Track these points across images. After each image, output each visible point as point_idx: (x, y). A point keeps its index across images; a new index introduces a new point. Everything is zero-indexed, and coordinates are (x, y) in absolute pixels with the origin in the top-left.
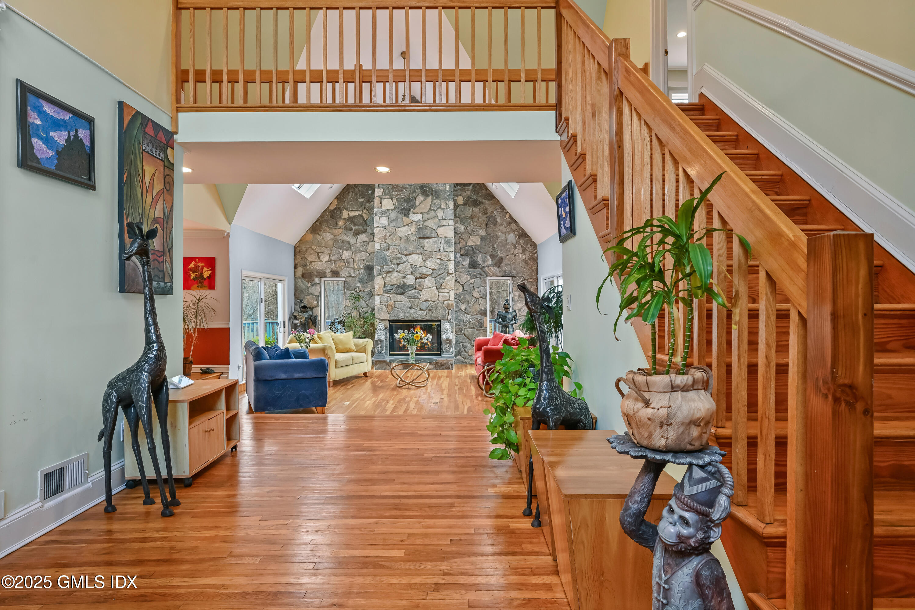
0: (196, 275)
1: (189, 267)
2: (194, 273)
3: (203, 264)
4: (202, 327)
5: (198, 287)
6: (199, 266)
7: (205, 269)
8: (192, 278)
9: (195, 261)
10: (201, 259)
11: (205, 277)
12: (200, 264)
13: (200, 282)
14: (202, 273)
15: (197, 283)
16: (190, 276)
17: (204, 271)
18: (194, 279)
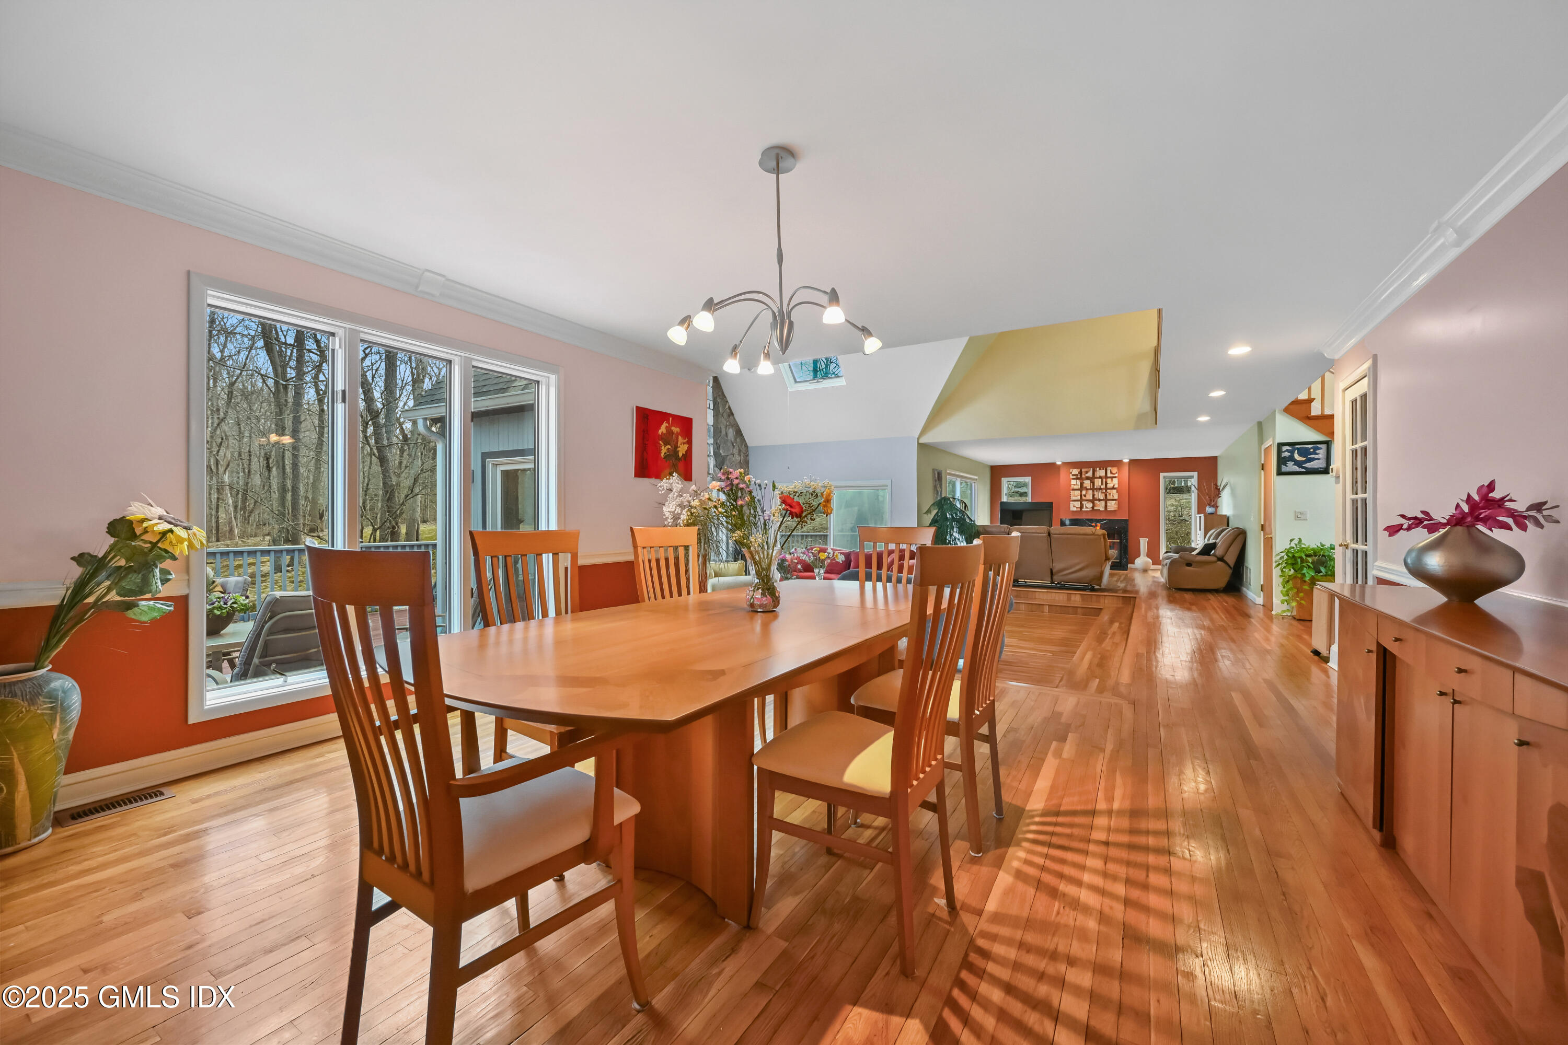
1: (659, 431)
3: (678, 430)
7: (680, 439)
8: (662, 455)
11: (680, 455)
17: (679, 444)
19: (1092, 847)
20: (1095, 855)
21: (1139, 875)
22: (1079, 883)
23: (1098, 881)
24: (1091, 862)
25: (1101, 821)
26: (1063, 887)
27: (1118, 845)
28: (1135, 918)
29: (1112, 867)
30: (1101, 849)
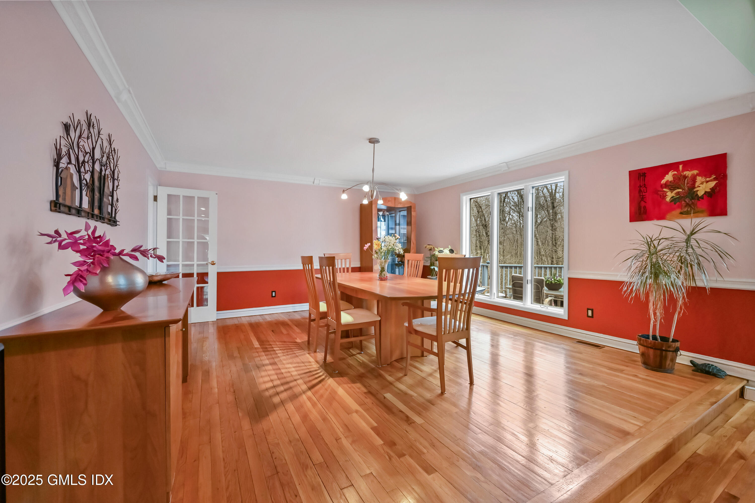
0: (678, 193)
1: (663, 181)
2: (672, 190)
3: (695, 172)
4: (694, 285)
5: (681, 213)
6: (685, 177)
7: (699, 179)
8: (668, 199)
9: (677, 169)
10: (688, 164)
11: (701, 193)
12: (688, 173)
13: (688, 205)
14: (693, 186)
15: (680, 207)
16: (665, 196)
17: (697, 184)
18: (673, 200)
19: (299, 377)
20: (296, 375)
21: (280, 376)
22: (294, 367)
23: (290, 370)
24: (295, 373)
25: (304, 387)
26: (297, 365)
27: (292, 381)
28: (275, 367)
29: (289, 375)
30: (295, 378)
